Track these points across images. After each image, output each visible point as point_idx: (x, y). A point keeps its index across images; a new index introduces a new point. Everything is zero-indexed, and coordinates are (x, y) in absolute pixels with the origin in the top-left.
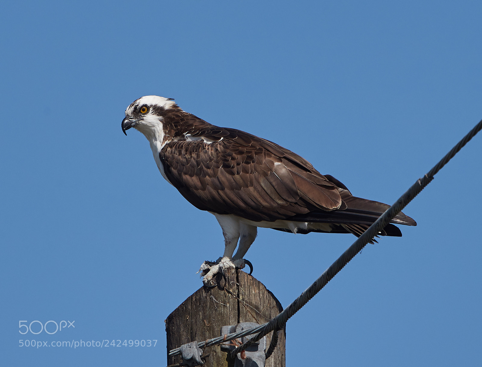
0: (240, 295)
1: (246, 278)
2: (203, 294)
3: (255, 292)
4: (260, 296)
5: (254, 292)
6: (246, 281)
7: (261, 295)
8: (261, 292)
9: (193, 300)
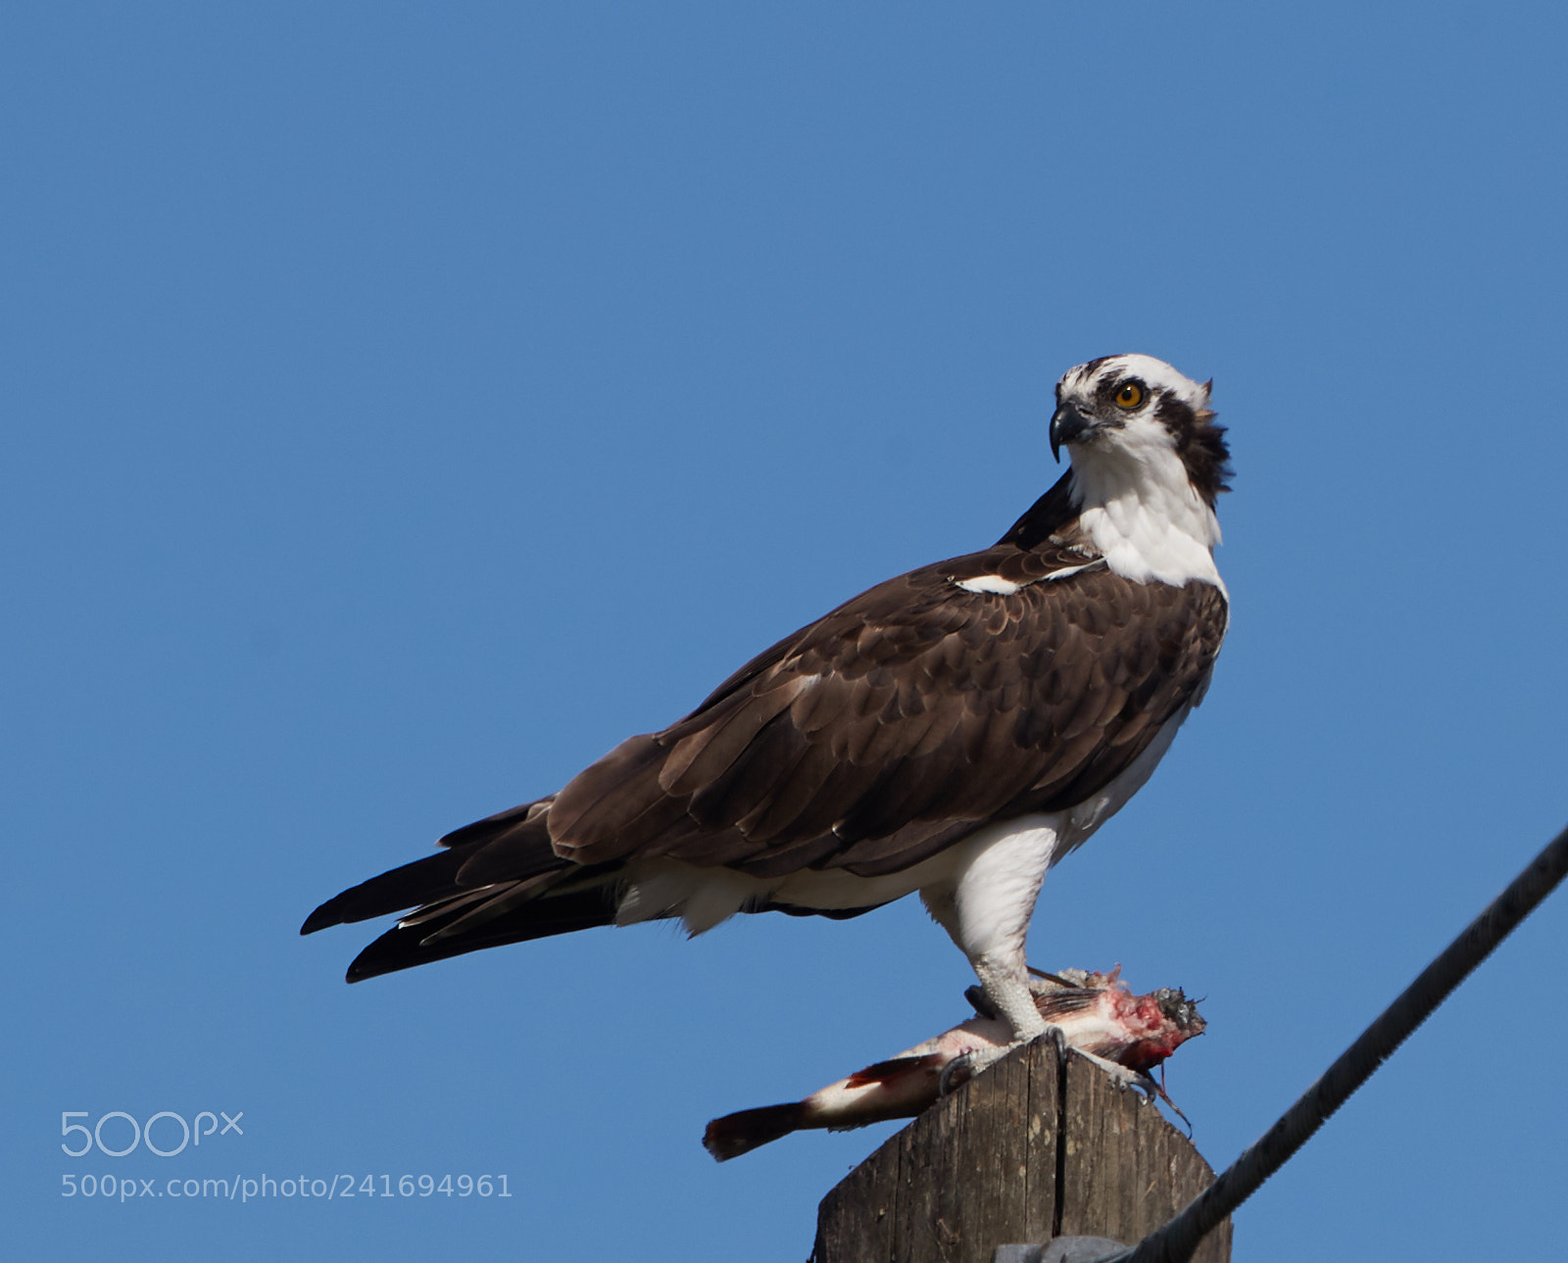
0: (1068, 1138)
1: (1092, 1078)
2: (938, 1127)
3: (1123, 1131)
4: (1138, 1144)
5: (1116, 1130)
6: (1092, 1091)
7: (1143, 1142)
8: (1142, 1131)
9: (905, 1148)
